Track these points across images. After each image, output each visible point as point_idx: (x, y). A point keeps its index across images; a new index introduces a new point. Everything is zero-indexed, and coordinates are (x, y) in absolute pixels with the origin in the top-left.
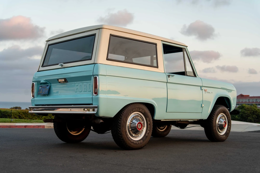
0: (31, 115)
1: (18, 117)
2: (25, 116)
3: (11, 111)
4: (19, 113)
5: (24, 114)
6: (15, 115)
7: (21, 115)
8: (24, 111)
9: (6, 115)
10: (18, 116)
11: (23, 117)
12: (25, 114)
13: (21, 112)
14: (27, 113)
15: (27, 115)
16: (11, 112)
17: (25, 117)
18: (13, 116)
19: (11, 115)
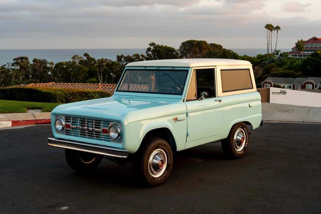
0: (80, 96)
1: (64, 100)
2: (73, 98)
3: (56, 92)
4: (66, 95)
5: (71, 95)
6: (61, 97)
7: (68, 96)
8: (72, 92)
9: (50, 97)
10: (64, 98)
11: (71, 100)
12: (73, 95)
13: (67, 93)
14: (74, 94)
15: (75, 96)
16: (56, 94)
17: (73, 100)
18: (59, 98)
19: (56, 97)
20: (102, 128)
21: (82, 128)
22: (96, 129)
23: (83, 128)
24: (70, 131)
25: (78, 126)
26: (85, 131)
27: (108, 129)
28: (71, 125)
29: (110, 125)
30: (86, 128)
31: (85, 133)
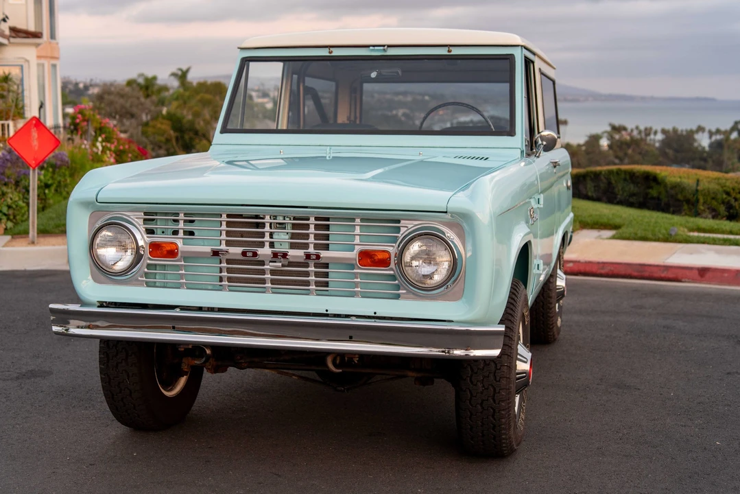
20: (358, 248)
21: (244, 254)
22: (323, 254)
23: (255, 254)
24: (179, 267)
25: (223, 247)
26: (262, 263)
27: (392, 249)
28: (180, 243)
29: (403, 230)
30: (266, 251)
31: (263, 272)
